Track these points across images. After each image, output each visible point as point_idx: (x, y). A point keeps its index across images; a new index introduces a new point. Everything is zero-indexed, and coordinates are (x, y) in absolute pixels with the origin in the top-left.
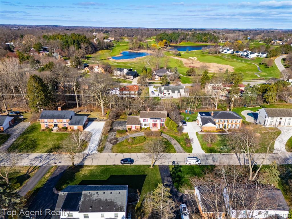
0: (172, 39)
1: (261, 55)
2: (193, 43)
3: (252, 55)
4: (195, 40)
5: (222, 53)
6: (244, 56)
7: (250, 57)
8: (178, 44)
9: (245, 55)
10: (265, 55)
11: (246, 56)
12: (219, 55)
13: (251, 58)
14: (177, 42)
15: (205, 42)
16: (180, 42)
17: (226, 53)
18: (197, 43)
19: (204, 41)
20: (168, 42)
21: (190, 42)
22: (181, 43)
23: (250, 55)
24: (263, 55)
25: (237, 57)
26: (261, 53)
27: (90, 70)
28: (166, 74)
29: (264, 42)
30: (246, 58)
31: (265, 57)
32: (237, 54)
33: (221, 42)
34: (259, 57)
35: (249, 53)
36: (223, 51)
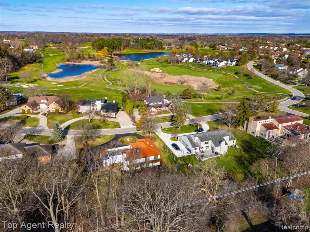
0: (114, 46)
1: (230, 63)
2: (138, 50)
3: (221, 63)
4: (139, 46)
5: (183, 61)
6: (212, 65)
7: (218, 66)
8: (123, 52)
9: (212, 63)
10: (234, 63)
11: (214, 65)
12: (180, 64)
13: (221, 67)
14: (120, 50)
15: (151, 48)
16: (124, 50)
17: (188, 62)
18: (142, 50)
19: (149, 48)
20: (111, 50)
21: (135, 49)
22: (125, 51)
23: (218, 64)
24: (232, 63)
25: (203, 66)
26: (229, 61)
27: (33, 109)
28: (163, 103)
29: (209, 47)
30: (215, 67)
31: (235, 65)
32: (202, 62)
33: (166, 48)
34: (228, 65)
35: (217, 61)
36: (183, 59)
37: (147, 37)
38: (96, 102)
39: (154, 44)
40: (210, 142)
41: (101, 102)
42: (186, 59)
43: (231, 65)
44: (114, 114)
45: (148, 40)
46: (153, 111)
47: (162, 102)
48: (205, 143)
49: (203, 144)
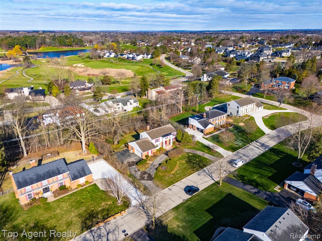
0: (28, 44)
1: (146, 56)
2: (56, 48)
3: (138, 57)
4: (57, 44)
5: (105, 57)
6: (131, 59)
7: (137, 59)
8: (38, 50)
9: (131, 57)
10: (149, 56)
11: (133, 58)
12: (102, 59)
13: (139, 60)
14: (36, 48)
15: (71, 46)
16: (39, 48)
17: (109, 57)
18: (61, 48)
19: (69, 45)
20: (24, 48)
21: (52, 46)
22: (41, 49)
23: (136, 57)
24: (148, 56)
25: (123, 60)
26: (145, 54)
28: (86, 86)
29: (130, 44)
30: (134, 60)
31: (151, 58)
32: (122, 56)
33: (88, 45)
34: (145, 58)
35: (135, 55)
36: (105, 54)
37: (64, 34)
38: (23, 89)
39: (74, 41)
40: (120, 104)
41: (28, 89)
42: (108, 54)
43: (147, 58)
44: (43, 97)
45: (66, 37)
46: (78, 93)
47: (84, 86)
48: (117, 105)
49: (115, 105)
